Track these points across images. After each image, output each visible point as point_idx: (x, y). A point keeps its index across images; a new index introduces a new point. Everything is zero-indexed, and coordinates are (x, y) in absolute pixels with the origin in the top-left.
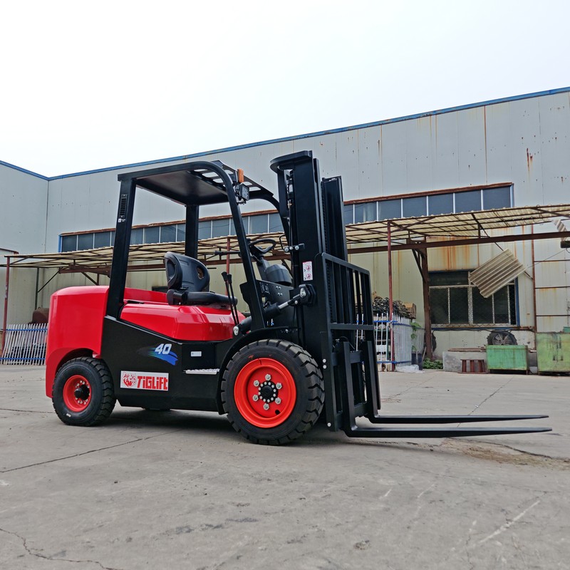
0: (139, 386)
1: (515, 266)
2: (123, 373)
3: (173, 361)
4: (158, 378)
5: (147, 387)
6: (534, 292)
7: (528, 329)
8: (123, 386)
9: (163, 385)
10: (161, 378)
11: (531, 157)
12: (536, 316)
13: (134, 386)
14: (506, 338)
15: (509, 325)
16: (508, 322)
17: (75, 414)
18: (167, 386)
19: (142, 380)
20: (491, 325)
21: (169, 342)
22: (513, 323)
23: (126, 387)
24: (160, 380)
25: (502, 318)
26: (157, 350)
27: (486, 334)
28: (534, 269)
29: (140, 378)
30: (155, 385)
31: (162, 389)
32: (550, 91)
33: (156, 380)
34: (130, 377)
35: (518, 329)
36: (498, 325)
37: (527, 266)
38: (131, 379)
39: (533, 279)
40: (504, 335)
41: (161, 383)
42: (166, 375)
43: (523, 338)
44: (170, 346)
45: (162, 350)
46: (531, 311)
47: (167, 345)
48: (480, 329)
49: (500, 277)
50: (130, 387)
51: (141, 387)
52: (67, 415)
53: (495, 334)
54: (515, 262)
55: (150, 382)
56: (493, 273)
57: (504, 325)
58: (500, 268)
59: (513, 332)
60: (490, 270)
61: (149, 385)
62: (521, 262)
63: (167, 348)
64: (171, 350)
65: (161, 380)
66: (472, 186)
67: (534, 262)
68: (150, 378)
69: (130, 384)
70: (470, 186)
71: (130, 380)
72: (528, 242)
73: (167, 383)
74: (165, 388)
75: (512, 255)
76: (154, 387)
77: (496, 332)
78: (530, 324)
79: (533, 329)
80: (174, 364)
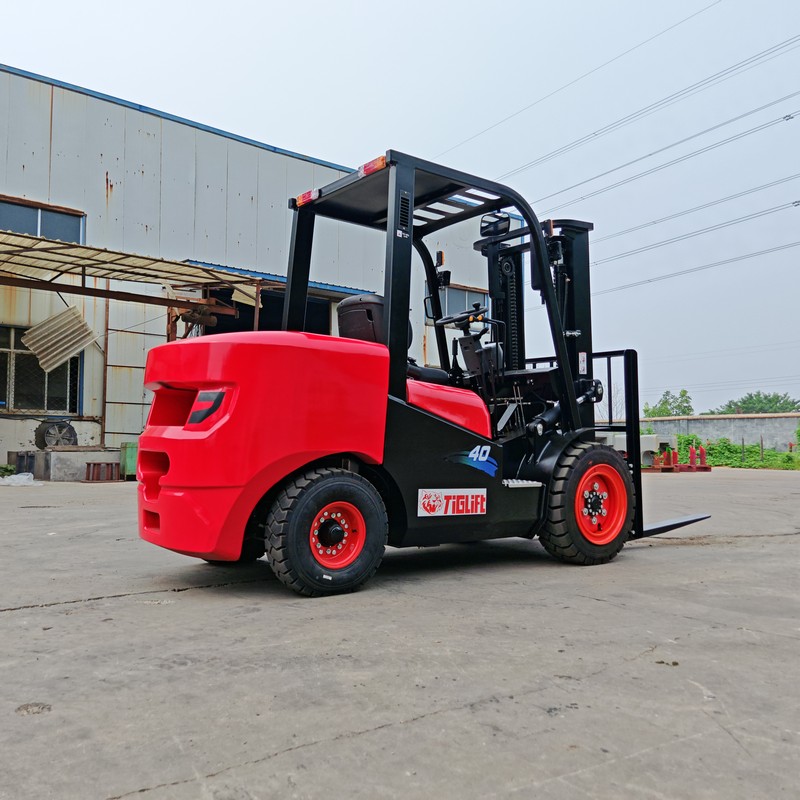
0: (446, 512)
1: (83, 332)
2: (422, 493)
3: (492, 471)
4: (473, 497)
5: (459, 511)
6: (105, 371)
7: (92, 420)
8: (422, 513)
9: (479, 506)
10: (477, 496)
11: (111, 186)
12: (104, 402)
13: (440, 512)
14: (65, 431)
15: (67, 413)
16: (65, 408)
17: (336, 574)
18: (485, 507)
19: (451, 501)
20: (42, 412)
21: (487, 444)
22: (73, 410)
23: (426, 514)
24: (474, 498)
25: (57, 403)
26: (471, 455)
27: (34, 424)
28: (106, 339)
29: (448, 498)
30: (470, 507)
31: (479, 513)
32: (140, 106)
33: (470, 500)
34: (433, 498)
35: (80, 418)
36: (51, 413)
37: (98, 334)
38: (434, 502)
39: (105, 353)
40: (61, 427)
41: (477, 503)
42: (483, 492)
43: (85, 431)
44: (487, 448)
45: (479, 455)
46: (98, 395)
47: (485, 448)
48: (25, 417)
49: (66, 343)
50: (433, 514)
51: (450, 513)
52: (325, 577)
53: (47, 425)
54: (83, 326)
55: (462, 503)
56: (56, 337)
57: (60, 413)
58: (65, 331)
59: (73, 424)
60: (53, 332)
61: (461, 507)
62: (91, 326)
63: (485, 452)
64: (489, 455)
65: (476, 500)
66: (26, 198)
67: (107, 329)
68: (462, 497)
69: (433, 509)
70: (23, 198)
71: (432, 503)
72: (101, 301)
73: (485, 503)
74: (482, 510)
75: (80, 316)
76: (468, 511)
77: (48, 422)
78: (97, 413)
79: (100, 420)
80: (493, 475)
